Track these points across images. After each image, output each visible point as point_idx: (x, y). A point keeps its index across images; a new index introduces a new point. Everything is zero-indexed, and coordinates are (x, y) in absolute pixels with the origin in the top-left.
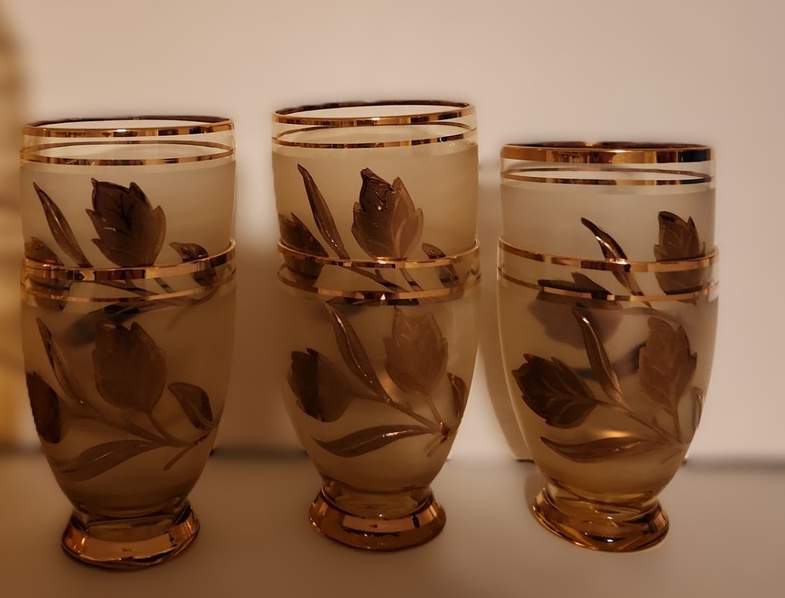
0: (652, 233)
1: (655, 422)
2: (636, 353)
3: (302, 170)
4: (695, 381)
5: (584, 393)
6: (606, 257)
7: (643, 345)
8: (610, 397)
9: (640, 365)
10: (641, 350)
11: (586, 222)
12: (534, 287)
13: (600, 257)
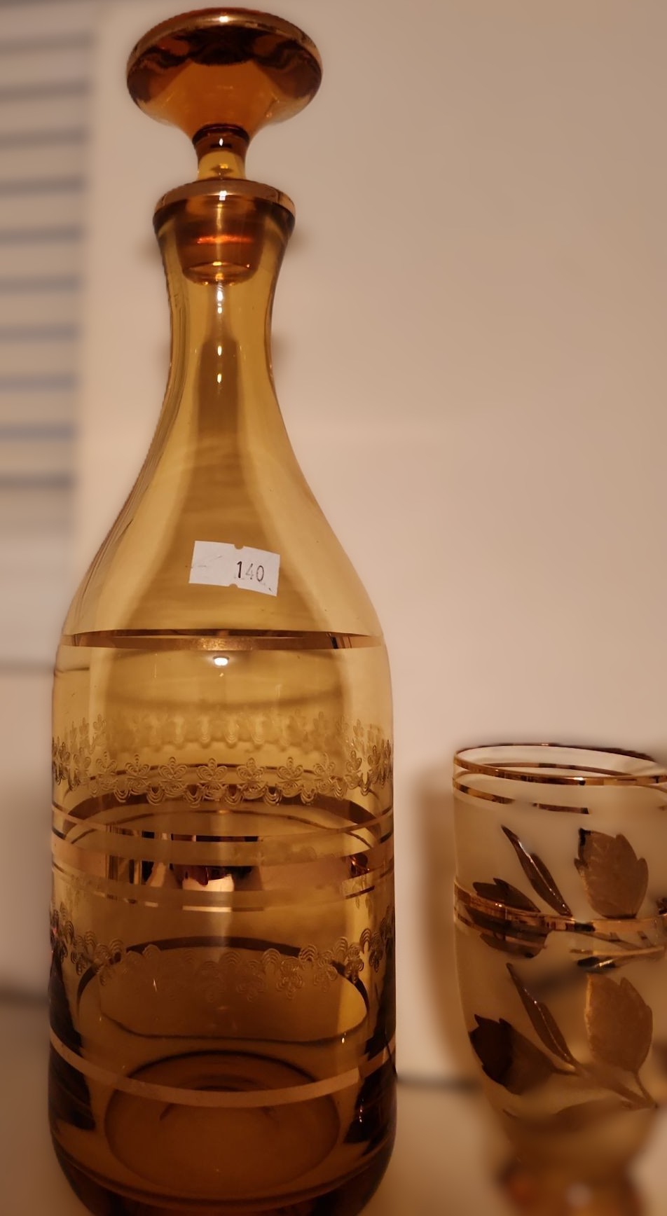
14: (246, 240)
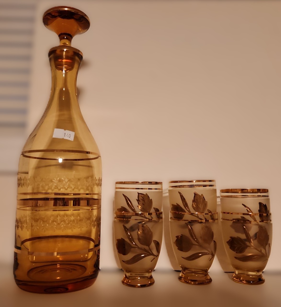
0: (257, 207)
1: (261, 251)
2: (256, 234)
3: (180, 193)
4: (269, 242)
5: (245, 244)
6: (248, 212)
7: (258, 232)
8: (251, 245)
9: (257, 237)
10: (257, 233)
11: (243, 205)
12: (231, 220)
13: (246, 212)
14: (70, 61)
